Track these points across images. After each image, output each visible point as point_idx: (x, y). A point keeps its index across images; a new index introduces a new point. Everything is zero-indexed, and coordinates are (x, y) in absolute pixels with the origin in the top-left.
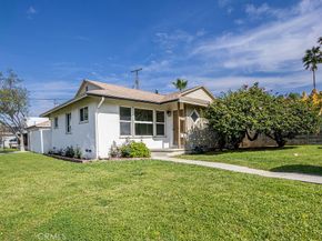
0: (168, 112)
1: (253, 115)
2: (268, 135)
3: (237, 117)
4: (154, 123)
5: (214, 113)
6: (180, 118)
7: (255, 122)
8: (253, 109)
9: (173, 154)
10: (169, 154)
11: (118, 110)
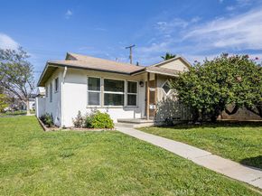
0: (141, 83)
1: (230, 86)
2: (250, 109)
3: (209, 89)
4: (125, 93)
5: (183, 84)
6: (149, 89)
7: (231, 94)
8: (230, 80)
9: (139, 126)
10: (136, 126)
11: (86, 80)
